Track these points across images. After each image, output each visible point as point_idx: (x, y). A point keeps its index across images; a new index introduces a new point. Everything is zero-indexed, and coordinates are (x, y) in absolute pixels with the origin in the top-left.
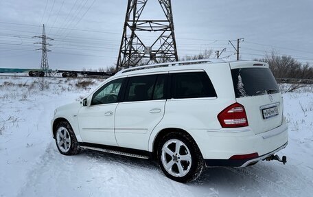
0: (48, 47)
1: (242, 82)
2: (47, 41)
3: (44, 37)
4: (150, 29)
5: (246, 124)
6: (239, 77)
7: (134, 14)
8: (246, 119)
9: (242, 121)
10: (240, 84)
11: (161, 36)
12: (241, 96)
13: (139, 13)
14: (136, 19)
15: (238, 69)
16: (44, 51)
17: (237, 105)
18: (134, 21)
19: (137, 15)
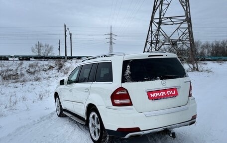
0: (113, 41)
1: (130, 70)
2: (113, 37)
3: (111, 34)
4: (172, 23)
5: (131, 104)
6: (128, 66)
7: (160, 13)
8: (130, 100)
9: (127, 101)
10: (128, 72)
11: (178, 28)
12: (126, 81)
13: (164, 12)
14: (162, 17)
15: (130, 60)
16: (111, 43)
17: (121, 89)
18: (160, 18)
19: (162, 14)
